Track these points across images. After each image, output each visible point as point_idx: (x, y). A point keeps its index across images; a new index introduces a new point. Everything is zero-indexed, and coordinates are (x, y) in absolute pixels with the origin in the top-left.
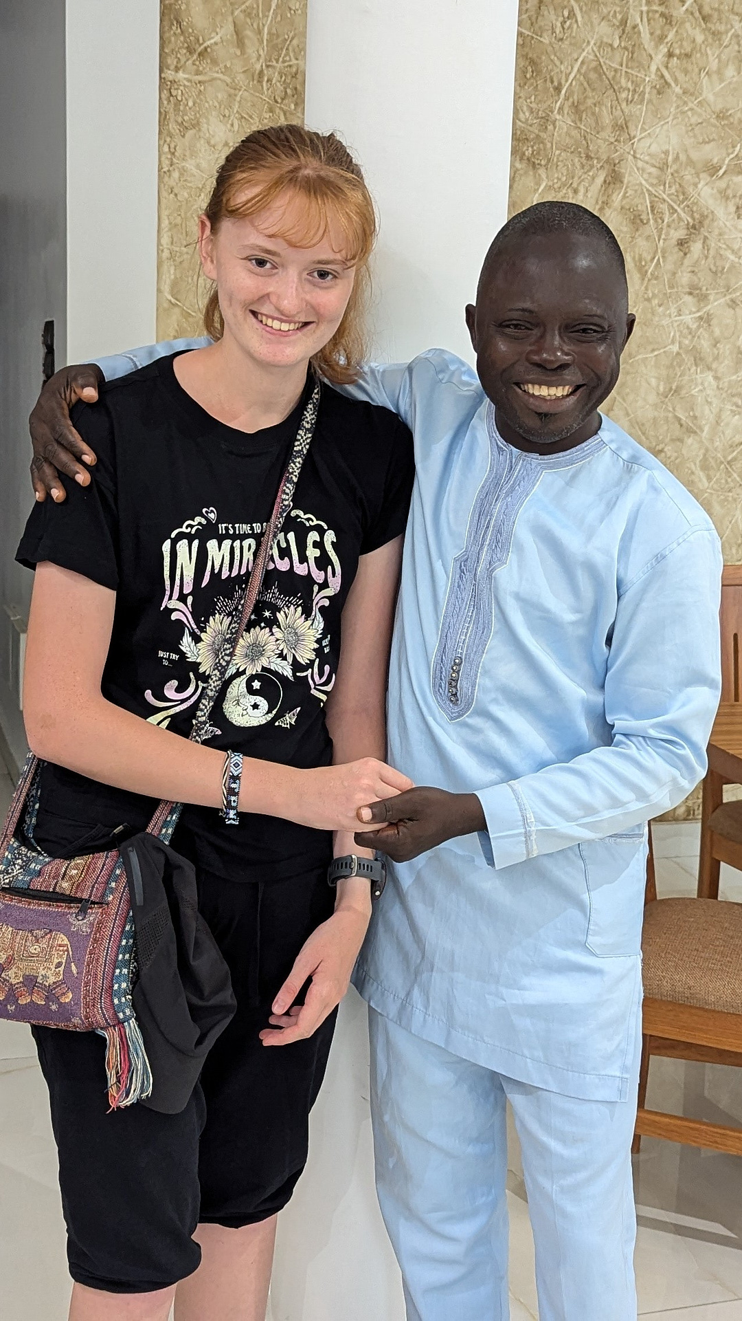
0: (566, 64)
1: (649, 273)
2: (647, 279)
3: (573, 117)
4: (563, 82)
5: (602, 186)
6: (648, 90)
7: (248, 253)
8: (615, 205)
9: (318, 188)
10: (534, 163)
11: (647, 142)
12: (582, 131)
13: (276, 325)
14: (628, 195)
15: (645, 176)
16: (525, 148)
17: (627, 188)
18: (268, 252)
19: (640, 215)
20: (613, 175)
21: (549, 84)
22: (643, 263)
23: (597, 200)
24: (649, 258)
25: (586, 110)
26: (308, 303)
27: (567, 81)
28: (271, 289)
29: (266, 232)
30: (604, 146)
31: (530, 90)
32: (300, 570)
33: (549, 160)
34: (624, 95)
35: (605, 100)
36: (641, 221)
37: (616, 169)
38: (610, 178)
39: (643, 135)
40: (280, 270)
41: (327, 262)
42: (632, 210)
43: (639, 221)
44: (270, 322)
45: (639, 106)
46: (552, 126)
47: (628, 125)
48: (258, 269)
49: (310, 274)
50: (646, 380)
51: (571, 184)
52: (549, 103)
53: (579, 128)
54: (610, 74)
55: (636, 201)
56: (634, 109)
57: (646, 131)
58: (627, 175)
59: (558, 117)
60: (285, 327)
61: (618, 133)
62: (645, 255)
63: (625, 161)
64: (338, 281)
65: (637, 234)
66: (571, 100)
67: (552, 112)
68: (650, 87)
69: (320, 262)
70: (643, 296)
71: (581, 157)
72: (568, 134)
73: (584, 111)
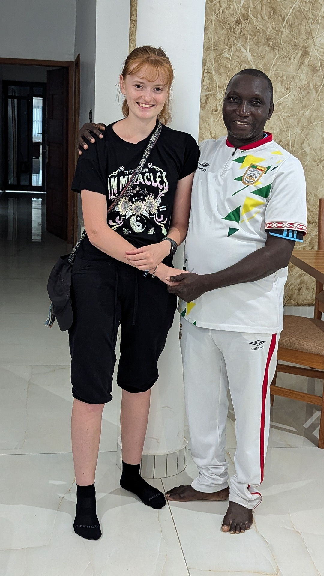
0: (287, 9)
1: (319, 90)
2: (318, 93)
3: (289, 30)
4: (286, 16)
5: (301, 57)
6: (320, 18)
7: (135, 83)
8: (306, 64)
9: (156, 63)
10: (273, 48)
11: (320, 39)
12: (293, 35)
13: (144, 105)
14: (311, 60)
15: (319, 52)
16: (270, 42)
17: (311, 57)
18: (141, 83)
19: (316, 68)
20: (305, 52)
21: (280, 17)
22: (317, 86)
23: (299, 62)
24: (320, 84)
25: (295, 27)
26: (153, 98)
27: (287, 16)
28: (142, 95)
29: (141, 77)
30: (302, 41)
31: (272, 20)
32: (154, 185)
33: (279, 47)
34: (310, 21)
35: (303, 23)
36: (317, 70)
37: (307, 50)
38: (304, 53)
39: (318, 36)
40: (145, 89)
41: (159, 85)
42: (313, 66)
43: (315, 70)
44: (142, 105)
45: (317, 25)
46: (281, 33)
47: (312, 32)
48: (138, 89)
49: (154, 89)
50: (317, 132)
51: (288, 56)
52: (279, 25)
53: (292, 34)
54: (305, 13)
55: (315, 62)
56: (314, 26)
57: (319, 34)
58: (311, 52)
59: (283, 30)
60: (147, 106)
61: (307, 36)
62: (318, 83)
63: (310, 46)
64: (163, 92)
65: (315, 75)
66: (289, 23)
67: (281, 28)
68: (321, 17)
69: (157, 85)
70: (317, 99)
71: (292, 45)
72: (287, 37)
73: (294, 28)
